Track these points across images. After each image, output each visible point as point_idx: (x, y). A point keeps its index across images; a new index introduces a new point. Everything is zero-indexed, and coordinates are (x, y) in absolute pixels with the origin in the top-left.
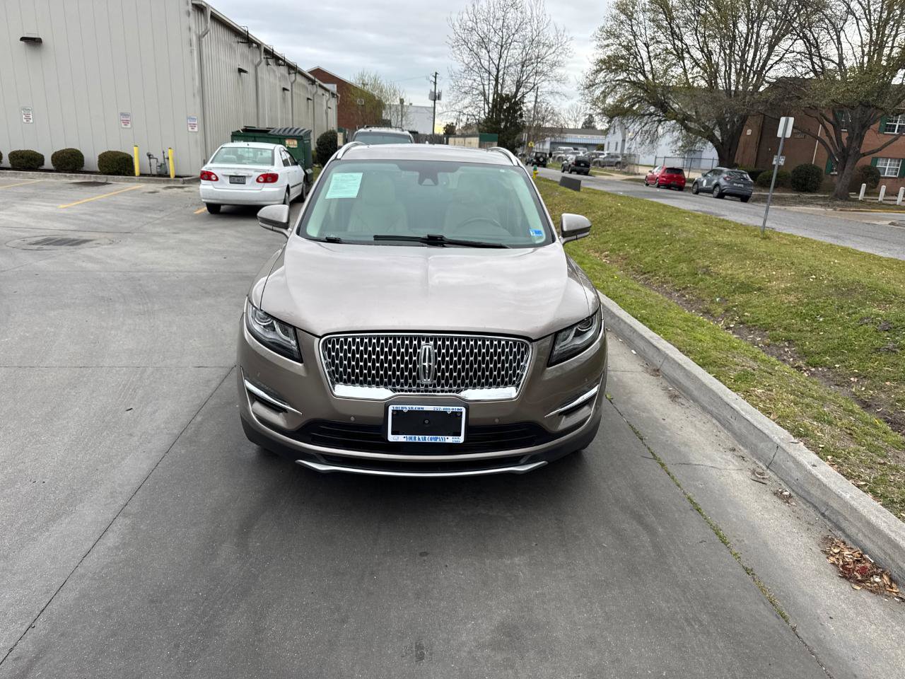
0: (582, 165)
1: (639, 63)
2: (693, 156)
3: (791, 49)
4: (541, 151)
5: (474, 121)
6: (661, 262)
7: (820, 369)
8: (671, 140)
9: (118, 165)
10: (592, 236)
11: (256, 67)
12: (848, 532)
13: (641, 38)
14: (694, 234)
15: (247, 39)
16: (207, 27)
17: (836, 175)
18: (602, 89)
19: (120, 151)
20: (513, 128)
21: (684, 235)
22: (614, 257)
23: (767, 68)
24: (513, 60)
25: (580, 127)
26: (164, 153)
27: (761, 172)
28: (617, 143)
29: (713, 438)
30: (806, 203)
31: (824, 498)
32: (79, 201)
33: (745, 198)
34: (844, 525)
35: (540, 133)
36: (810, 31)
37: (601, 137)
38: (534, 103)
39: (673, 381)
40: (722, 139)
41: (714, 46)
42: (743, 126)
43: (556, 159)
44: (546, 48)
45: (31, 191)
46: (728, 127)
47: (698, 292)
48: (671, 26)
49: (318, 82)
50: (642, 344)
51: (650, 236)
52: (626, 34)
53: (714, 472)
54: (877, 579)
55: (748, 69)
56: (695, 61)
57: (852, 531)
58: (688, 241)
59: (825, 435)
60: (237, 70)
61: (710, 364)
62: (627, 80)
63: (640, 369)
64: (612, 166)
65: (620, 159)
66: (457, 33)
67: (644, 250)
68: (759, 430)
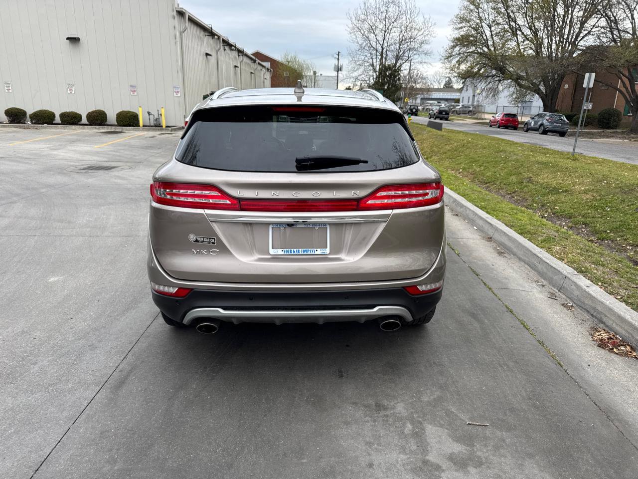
0: (444, 113)
1: (484, 40)
2: (524, 105)
3: (597, 25)
4: (414, 104)
5: (366, 85)
6: (498, 175)
7: (606, 242)
8: (508, 94)
9: (128, 120)
10: (450, 160)
11: (217, 51)
12: (607, 324)
13: (485, 22)
14: (521, 156)
15: (210, 33)
16: (186, 26)
17: (630, 116)
18: (457, 59)
19: (130, 110)
20: (393, 88)
21: (515, 157)
22: (465, 173)
23: (578, 40)
24: (393, 40)
25: (442, 87)
26: (158, 111)
27: (576, 115)
28: (469, 98)
29: (524, 275)
30: (608, 136)
31: (593, 305)
32: (106, 143)
33: (562, 134)
34: (605, 319)
35: (413, 92)
36: (611, 11)
37: (458, 94)
38: (408, 70)
39: (501, 244)
40: (546, 92)
41: (539, 25)
42: (561, 82)
43: (425, 109)
44: (416, 32)
45: (75, 137)
46: (551, 83)
47: (523, 194)
48: (507, 12)
49: (258, 61)
50: (481, 223)
51: (491, 158)
52: (475, 19)
53: (523, 293)
54: (623, 348)
55: (565, 40)
56: (525, 36)
57: (609, 323)
58: (517, 161)
59: (598, 272)
60: (205, 55)
61: (526, 233)
62: (476, 51)
63: (479, 237)
64: (466, 114)
65: (471, 109)
66: (353, 23)
67: (486, 168)
68: (554, 268)
